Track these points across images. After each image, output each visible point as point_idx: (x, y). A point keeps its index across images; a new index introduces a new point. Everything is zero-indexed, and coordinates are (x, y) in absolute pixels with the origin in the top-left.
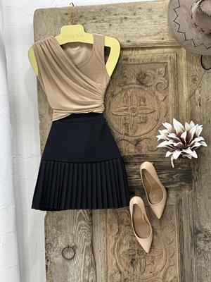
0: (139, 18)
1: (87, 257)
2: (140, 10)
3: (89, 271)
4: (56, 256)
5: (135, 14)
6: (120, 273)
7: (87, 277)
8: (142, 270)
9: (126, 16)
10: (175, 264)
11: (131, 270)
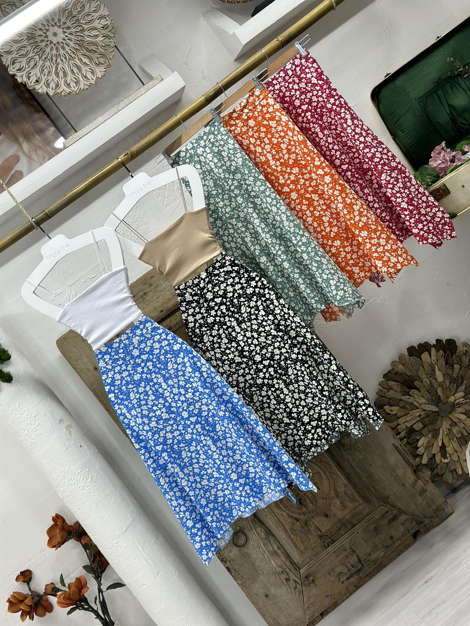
0: (157, 286)
1: (259, 530)
2: (153, 279)
3: (270, 541)
4: (230, 552)
5: (151, 285)
6: (297, 520)
7: (271, 548)
8: (314, 503)
9: (144, 292)
10: (337, 475)
11: (304, 510)
